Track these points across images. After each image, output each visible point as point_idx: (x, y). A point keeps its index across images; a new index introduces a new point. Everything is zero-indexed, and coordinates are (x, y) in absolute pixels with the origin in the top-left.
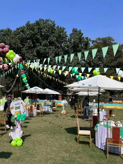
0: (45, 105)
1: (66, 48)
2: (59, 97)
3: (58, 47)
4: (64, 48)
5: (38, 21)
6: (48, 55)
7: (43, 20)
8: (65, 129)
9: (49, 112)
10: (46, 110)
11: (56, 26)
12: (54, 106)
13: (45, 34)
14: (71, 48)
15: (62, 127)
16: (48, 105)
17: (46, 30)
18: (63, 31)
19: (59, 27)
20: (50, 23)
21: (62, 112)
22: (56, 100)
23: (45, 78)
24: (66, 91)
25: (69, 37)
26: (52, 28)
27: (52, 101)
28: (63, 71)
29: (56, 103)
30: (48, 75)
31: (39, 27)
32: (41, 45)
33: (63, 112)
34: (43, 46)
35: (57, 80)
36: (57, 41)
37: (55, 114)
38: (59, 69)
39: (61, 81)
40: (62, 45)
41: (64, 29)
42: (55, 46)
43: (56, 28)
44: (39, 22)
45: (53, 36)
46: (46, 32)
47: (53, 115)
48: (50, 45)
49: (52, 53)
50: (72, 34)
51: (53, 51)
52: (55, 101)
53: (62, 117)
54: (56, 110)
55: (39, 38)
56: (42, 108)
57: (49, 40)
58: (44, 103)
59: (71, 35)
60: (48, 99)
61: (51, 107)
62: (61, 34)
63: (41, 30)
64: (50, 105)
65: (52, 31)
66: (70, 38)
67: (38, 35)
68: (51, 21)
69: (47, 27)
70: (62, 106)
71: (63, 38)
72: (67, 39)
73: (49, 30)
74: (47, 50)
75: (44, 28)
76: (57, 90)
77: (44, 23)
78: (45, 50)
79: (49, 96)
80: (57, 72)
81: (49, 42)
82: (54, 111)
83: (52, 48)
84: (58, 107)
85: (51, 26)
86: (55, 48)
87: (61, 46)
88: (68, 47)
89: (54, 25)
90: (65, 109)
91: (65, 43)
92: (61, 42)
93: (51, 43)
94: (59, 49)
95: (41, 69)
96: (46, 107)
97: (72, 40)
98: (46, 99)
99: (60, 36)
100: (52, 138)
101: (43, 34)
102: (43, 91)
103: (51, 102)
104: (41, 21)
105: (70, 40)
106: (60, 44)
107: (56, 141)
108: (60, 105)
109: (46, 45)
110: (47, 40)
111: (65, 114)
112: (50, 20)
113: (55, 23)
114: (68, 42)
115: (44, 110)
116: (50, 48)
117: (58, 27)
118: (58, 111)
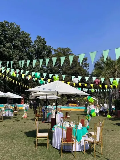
0: (6, 109)
1: (30, 53)
2: (22, 101)
3: (22, 51)
4: (29, 53)
5: (2, 22)
6: (11, 58)
7: (8, 22)
8: (25, 133)
9: (10, 117)
10: (7, 115)
11: (21, 30)
12: (15, 110)
13: (10, 37)
14: (35, 54)
15: (22, 132)
16: (9, 110)
17: (11, 33)
18: (27, 37)
19: (25, 32)
20: (16, 27)
21: (23, 116)
22: (18, 103)
23: (8, 81)
24: (29, 95)
25: (33, 43)
26: (17, 32)
27: (14, 105)
28: (26, 75)
29: (17, 107)
30: (10, 79)
31: (3, 29)
32: (4, 47)
33: (25, 115)
34: (7, 48)
35: (19, 83)
36: (22, 45)
37: (16, 119)
38: (23, 73)
39: (24, 85)
40: (27, 50)
41: (29, 35)
42: (20, 50)
43: (21, 33)
44: (4, 23)
45: (18, 40)
46: (11, 35)
47: (14, 120)
48: (14, 48)
49: (16, 56)
50: (36, 40)
51: (18, 54)
52: (17, 105)
53: (23, 121)
54: (17, 114)
55: (2, 40)
56: (2, 113)
57: (13, 44)
58: (5, 107)
59: (35, 42)
60: (9, 103)
61: (12, 111)
62: (26, 39)
63: (5, 32)
64: (11, 110)
65: (17, 35)
66: (35, 44)
67: (2, 37)
68: (17, 26)
69: (12, 30)
70: (23, 109)
71: (27, 43)
72: (32, 45)
73: (13, 34)
74: (11, 53)
75: (9, 30)
76: (20, 94)
77: (9, 26)
78: (9, 52)
79: (11, 100)
80: (20, 76)
81: (13, 45)
82: (15, 115)
83: (16, 52)
84: (19, 111)
85: (16, 30)
86: (20, 52)
87: (25, 51)
88: (32, 52)
89: (19, 30)
90: (26, 113)
91: (29, 49)
92: (26, 47)
93: (16, 47)
94: (23, 53)
95: (3, 71)
96: (7, 112)
97: (36, 46)
98: (8, 103)
99: (25, 41)
100: (10, 144)
101: (7, 36)
102: (4, 94)
103: (12, 106)
104: (5, 23)
105: (35, 46)
106: (24, 48)
107: (15, 146)
108: (22, 109)
109: (9, 48)
110: (11, 43)
111: (26, 118)
112: (15, 24)
113: (20, 27)
114: (33, 48)
115: (4, 115)
116: (14, 52)
117: (23, 31)
118: (19, 115)
